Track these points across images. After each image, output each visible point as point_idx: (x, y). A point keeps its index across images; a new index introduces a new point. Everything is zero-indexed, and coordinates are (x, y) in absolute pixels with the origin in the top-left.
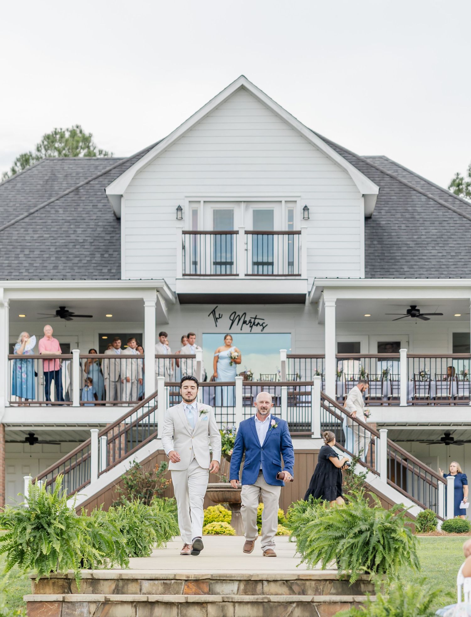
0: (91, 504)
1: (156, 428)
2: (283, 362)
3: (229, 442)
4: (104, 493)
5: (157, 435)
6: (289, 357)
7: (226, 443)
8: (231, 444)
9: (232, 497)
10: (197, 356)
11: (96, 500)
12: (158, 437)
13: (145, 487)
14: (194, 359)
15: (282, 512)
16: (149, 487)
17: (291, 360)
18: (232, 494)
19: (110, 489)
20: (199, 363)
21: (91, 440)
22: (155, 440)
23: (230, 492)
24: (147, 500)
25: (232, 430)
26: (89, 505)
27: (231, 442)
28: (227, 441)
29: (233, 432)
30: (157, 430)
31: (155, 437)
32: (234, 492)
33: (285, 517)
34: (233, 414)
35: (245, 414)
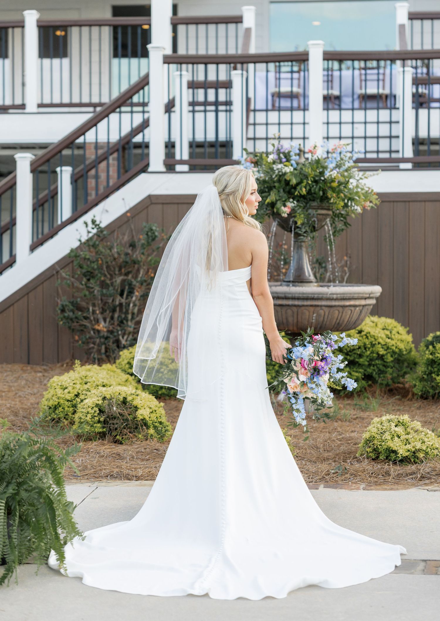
0: (15, 305)
1: (146, 151)
2: (402, 27)
3: (283, 182)
4: (43, 283)
5: (148, 165)
6: (413, 17)
7: (276, 185)
8: (288, 188)
9: (290, 319)
10: (245, 20)
11: (26, 298)
12: (150, 169)
13: (120, 274)
14: (239, 25)
15: (410, 338)
16: (127, 274)
17: (417, 23)
18: (289, 312)
19: (53, 275)
20: (248, 31)
21: (15, 177)
22: (143, 176)
23: (284, 309)
24: (123, 301)
25: (292, 154)
26: (12, 308)
27: (287, 183)
28: (279, 181)
29: (294, 157)
30: (148, 155)
31: (144, 169)
32: (295, 309)
33: (416, 347)
34: (304, 124)
35: (328, 123)
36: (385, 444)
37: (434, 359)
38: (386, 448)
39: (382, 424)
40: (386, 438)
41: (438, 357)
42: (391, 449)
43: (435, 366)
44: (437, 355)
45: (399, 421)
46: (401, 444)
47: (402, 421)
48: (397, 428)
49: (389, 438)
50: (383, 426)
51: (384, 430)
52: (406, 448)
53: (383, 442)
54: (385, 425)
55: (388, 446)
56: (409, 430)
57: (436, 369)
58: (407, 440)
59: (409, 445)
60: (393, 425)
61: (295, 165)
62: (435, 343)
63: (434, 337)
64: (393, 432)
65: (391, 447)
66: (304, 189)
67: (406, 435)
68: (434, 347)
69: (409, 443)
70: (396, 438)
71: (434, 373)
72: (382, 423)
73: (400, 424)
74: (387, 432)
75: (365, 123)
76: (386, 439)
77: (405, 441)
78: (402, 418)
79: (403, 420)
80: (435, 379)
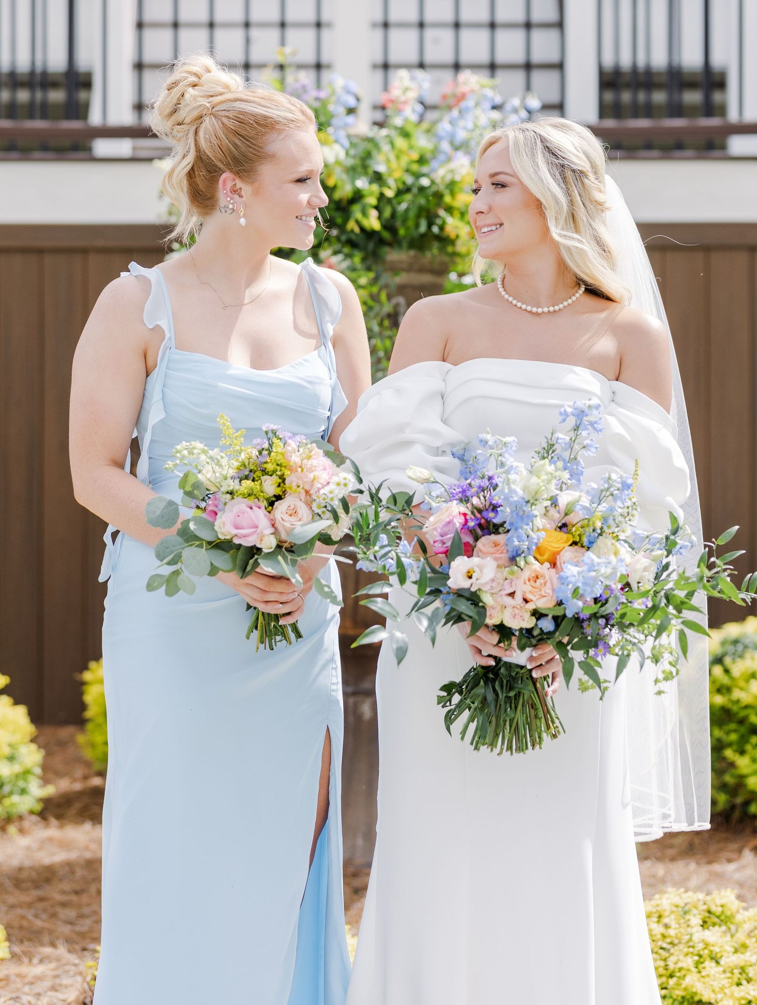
34: (318, 25)
35: (386, 25)
36: (678, 984)
37: (730, 705)
38: (683, 997)
39: (665, 920)
40: (680, 965)
41: (738, 701)
42: (696, 999)
43: (733, 726)
44: (737, 694)
45: (709, 912)
46: (725, 982)
47: (720, 909)
48: (707, 932)
49: (689, 962)
50: (667, 926)
51: (668, 940)
52: (742, 994)
53: (671, 976)
54: (673, 924)
55: (686, 989)
56: (741, 936)
57: (733, 737)
58: (743, 970)
59: (750, 987)
60: (696, 921)
61: (346, 143)
62: (728, 660)
63: (723, 643)
64: (701, 946)
65: (696, 993)
66: (374, 213)
67: (736, 951)
68: (727, 671)
69: (749, 981)
70: (709, 964)
71: (730, 745)
72: (660, 917)
73: (716, 920)
74: (681, 946)
75: (493, 26)
76: (680, 969)
77: (736, 971)
78: (719, 902)
79: (722, 906)
80: (732, 765)
